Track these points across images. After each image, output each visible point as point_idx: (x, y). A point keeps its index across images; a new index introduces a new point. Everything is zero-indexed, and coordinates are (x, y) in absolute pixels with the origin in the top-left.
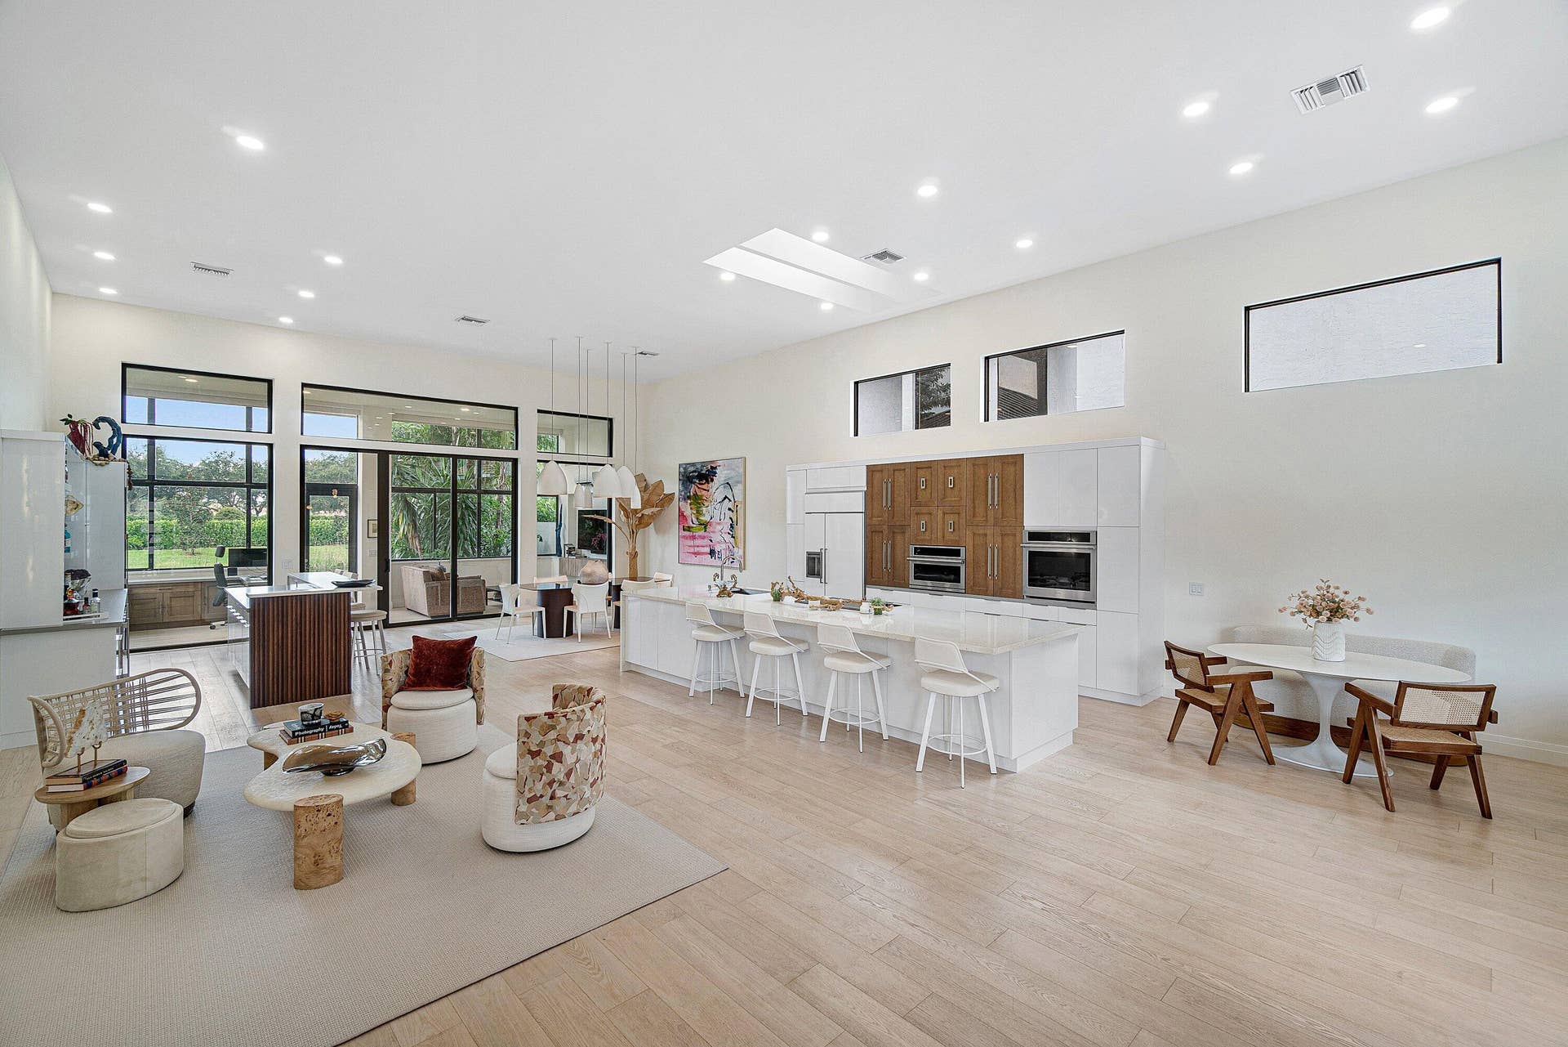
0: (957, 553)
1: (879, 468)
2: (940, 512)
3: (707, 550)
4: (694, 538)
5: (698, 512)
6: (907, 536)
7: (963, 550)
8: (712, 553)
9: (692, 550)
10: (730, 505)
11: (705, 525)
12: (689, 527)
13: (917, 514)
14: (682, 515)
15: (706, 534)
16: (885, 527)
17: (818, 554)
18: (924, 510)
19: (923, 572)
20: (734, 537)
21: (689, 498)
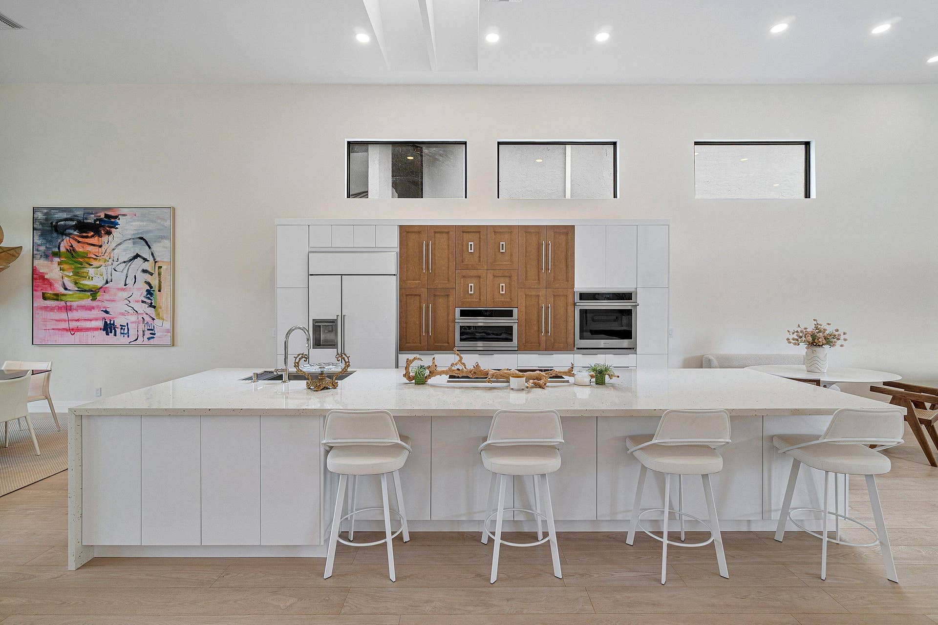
0: (509, 314)
1: (416, 229)
2: (490, 276)
3: (101, 324)
4: (68, 309)
5: (76, 274)
6: (451, 299)
7: (515, 311)
8: (109, 328)
9: (65, 325)
10: (147, 266)
11: (94, 293)
12: (57, 295)
13: (464, 277)
14: (38, 278)
15: (95, 304)
16: (424, 290)
17: (334, 322)
18: (473, 273)
19: (468, 334)
20: (154, 307)
21: (57, 254)
